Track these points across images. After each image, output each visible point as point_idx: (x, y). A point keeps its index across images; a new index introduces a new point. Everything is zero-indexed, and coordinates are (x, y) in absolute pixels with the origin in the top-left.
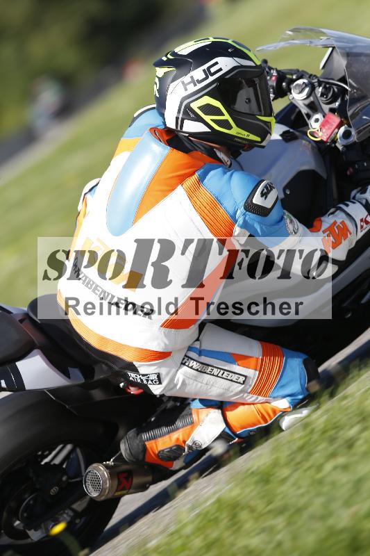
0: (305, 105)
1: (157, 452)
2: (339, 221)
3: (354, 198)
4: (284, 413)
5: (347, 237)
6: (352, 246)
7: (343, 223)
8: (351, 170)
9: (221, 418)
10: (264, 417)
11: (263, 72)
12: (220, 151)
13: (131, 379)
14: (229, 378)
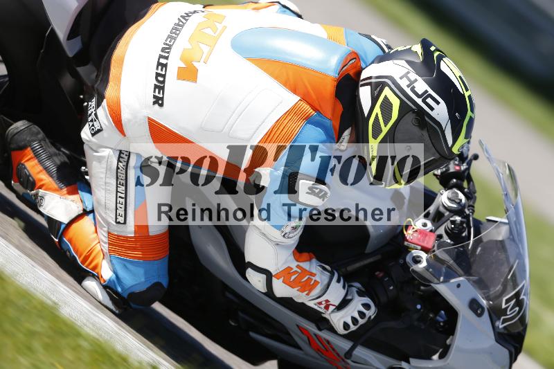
0: (438, 208)
1: (22, 162)
2: (317, 278)
3: (350, 286)
4: (97, 277)
5: (303, 291)
6: (296, 300)
7: (316, 283)
8: (381, 275)
9: (73, 216)
10: (86, 258)
11: (446, 158)
12: (351, 134)
13: (90, 103)
14: (118, 205)
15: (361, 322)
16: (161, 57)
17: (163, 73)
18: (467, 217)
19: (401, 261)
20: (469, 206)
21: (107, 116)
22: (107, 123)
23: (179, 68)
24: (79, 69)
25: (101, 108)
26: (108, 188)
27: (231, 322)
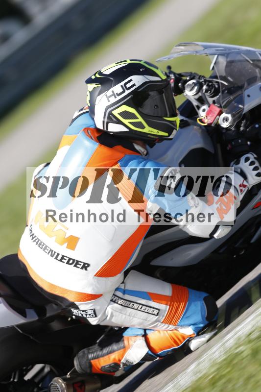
0: (195, 99)
1: (100, 367)
8: (230, 146)
9: (145, 344)
10: (175, 342)
11: (168, 85)
12: (138, 144)
13: (74, 313)
14: (146, 311)
15: (257, 164)
16: (56, 258)
17: (67, 259)
18: (205, 81)
19: (224, 131)
20: (199, 78)
21: (86, 304)
22: (91, 305)
23: (67, 247)
24: (48, 315)
25: (79, 307)
26: (133, 314)
27: (241, 254)
